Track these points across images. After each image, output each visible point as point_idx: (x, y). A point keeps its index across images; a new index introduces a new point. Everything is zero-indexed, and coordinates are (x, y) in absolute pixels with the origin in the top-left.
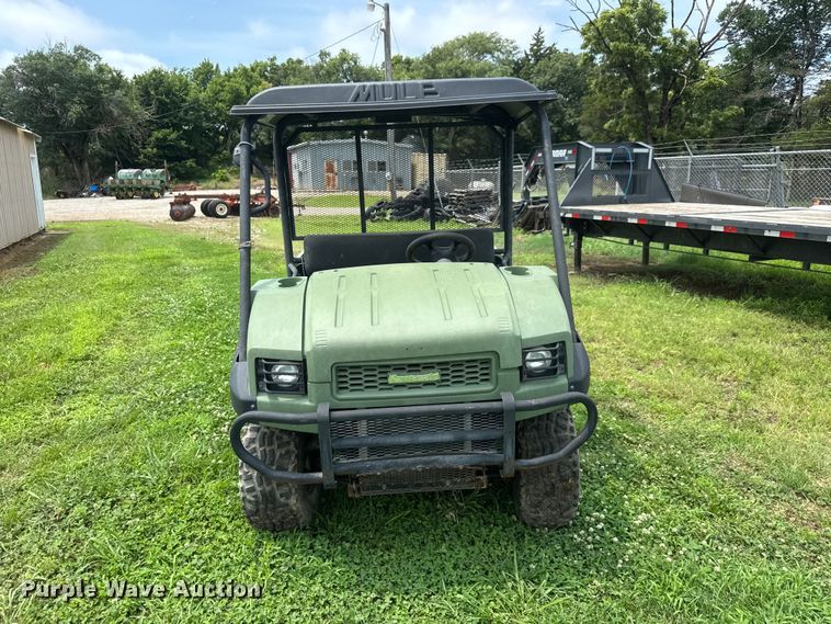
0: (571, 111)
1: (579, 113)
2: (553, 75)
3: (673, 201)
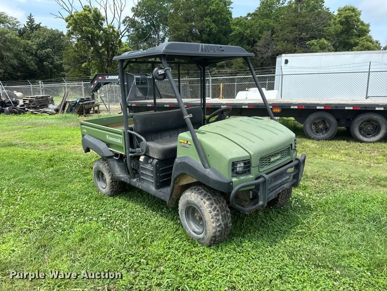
0: (56, 57)
1: (61, 59)
2: (44, 39)
3: (161, 98)
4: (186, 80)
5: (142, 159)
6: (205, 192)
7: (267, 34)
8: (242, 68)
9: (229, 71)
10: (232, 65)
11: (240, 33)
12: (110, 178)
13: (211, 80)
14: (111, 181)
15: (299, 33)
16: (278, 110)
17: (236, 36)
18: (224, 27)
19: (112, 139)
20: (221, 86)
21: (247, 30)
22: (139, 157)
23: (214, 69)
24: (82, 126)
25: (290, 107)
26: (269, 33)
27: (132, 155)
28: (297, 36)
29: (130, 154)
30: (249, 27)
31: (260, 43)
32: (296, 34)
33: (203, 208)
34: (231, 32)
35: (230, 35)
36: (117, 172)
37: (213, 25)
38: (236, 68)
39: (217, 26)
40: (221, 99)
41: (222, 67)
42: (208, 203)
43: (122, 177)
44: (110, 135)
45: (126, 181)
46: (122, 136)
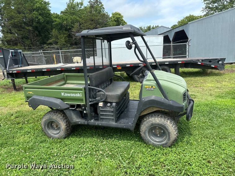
3: (29, 65)
4: (41, 53)
5: (101, 104)
6: (163, 116)
7: (77, 25)
8: (64, 45)
9: (56, 46)
10: (58, 43)
11: (60, 23)
12: (65, 124)
13: (60, 52)
14: (66, 127)
15: (96, 25)
16: (120, 68)
17: (57, 25)
18: (48, 19)
19: (69, 95)
20: (54, 56)
21: (64, 22)
22: (97, 104)
23: (45, 45)
24: (26, 89)
25: (126, 65)
26: (78, 24)
27: (92, 103)
28: (95, 26)
29: (90, 103)
30: (65, 20)
31: (74, 30)
32: (94, 26)
33: (167, 125)
34: (53, 22)
35: (53, 24)
36: (74, 119)
37: (40, 17)
38: (61, 45)
39: (43, 17)
40: (56, 65)
41: (51, 44)
42: (169, 121)
43: (79, 122)
44: (65, 92)
45: (83, 123)
46: (82, 91)
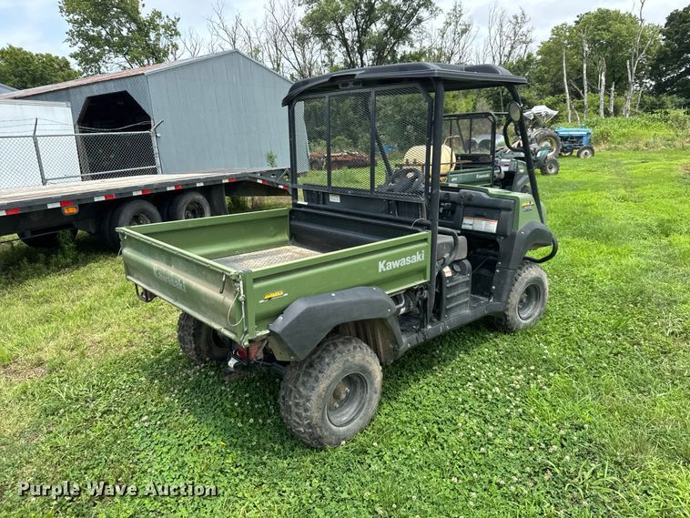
5: (448, 271)
16: (74, 210)
22: (442, 272)
25: (93, 198)
43: (407, 342)
44: (390, 259)
45: (415, 343)
46: (425, 244)
